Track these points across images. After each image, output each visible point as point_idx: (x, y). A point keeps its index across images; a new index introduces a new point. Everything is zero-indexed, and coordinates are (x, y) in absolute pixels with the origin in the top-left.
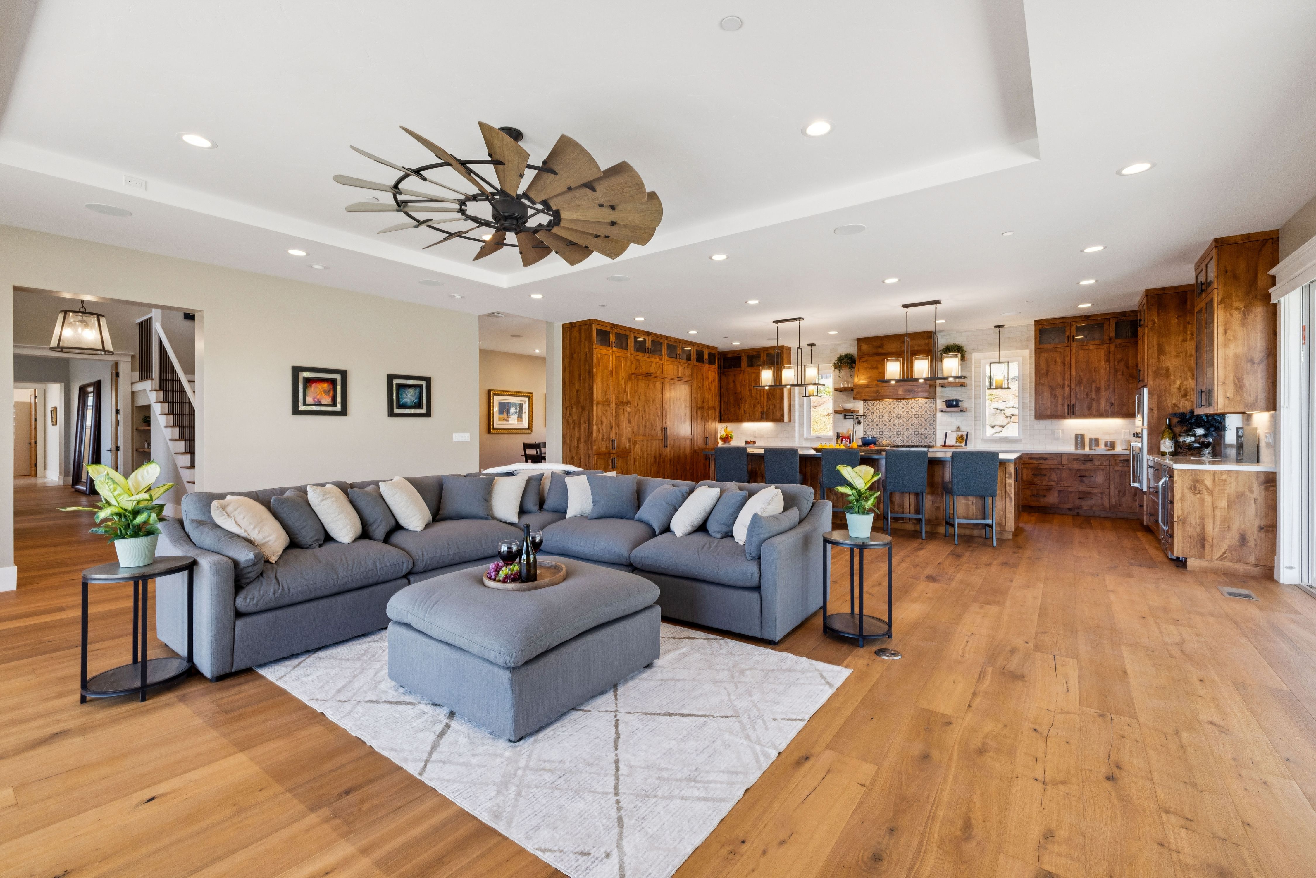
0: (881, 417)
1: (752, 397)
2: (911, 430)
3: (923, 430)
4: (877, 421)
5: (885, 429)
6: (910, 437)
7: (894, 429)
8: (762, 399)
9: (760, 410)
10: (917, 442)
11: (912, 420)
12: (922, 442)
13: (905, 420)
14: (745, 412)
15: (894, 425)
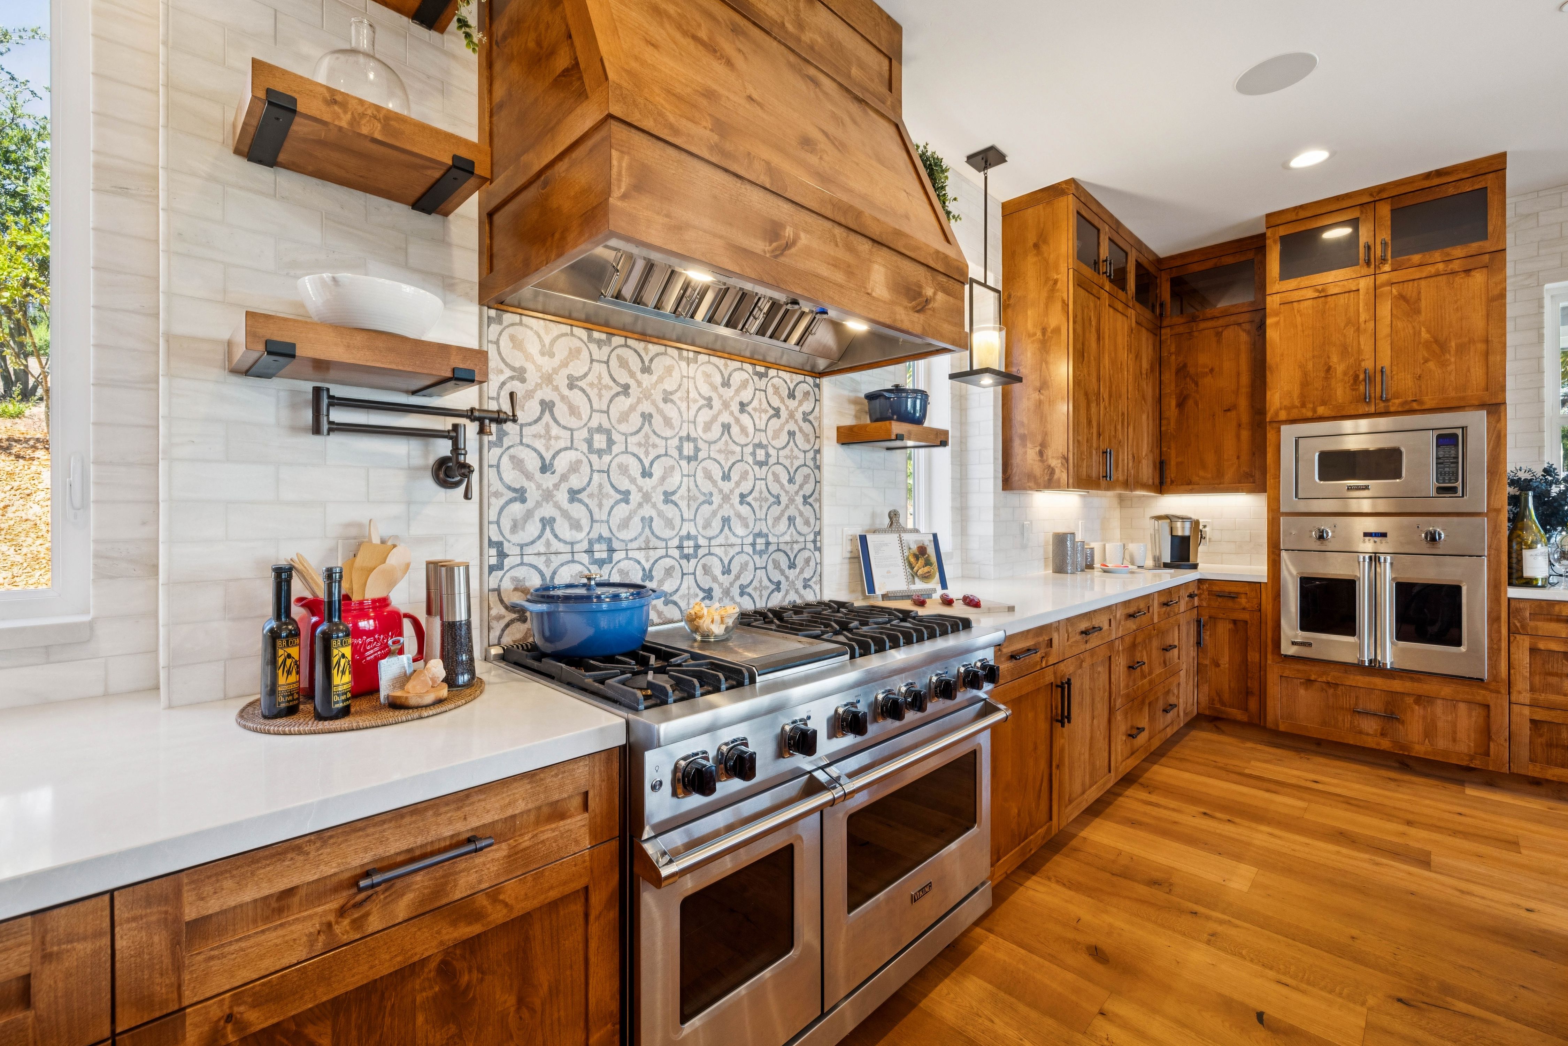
0: (600, 441)
2: (740, 531)
3: (783, 524)
4: (574, 468)
5: (625, 524)
6: (735, 568)
7: (669, 523)
10: (761, 588)
11: (744, 476)
12: (778, 586)
13: (717, 474)
15: (668, 498)
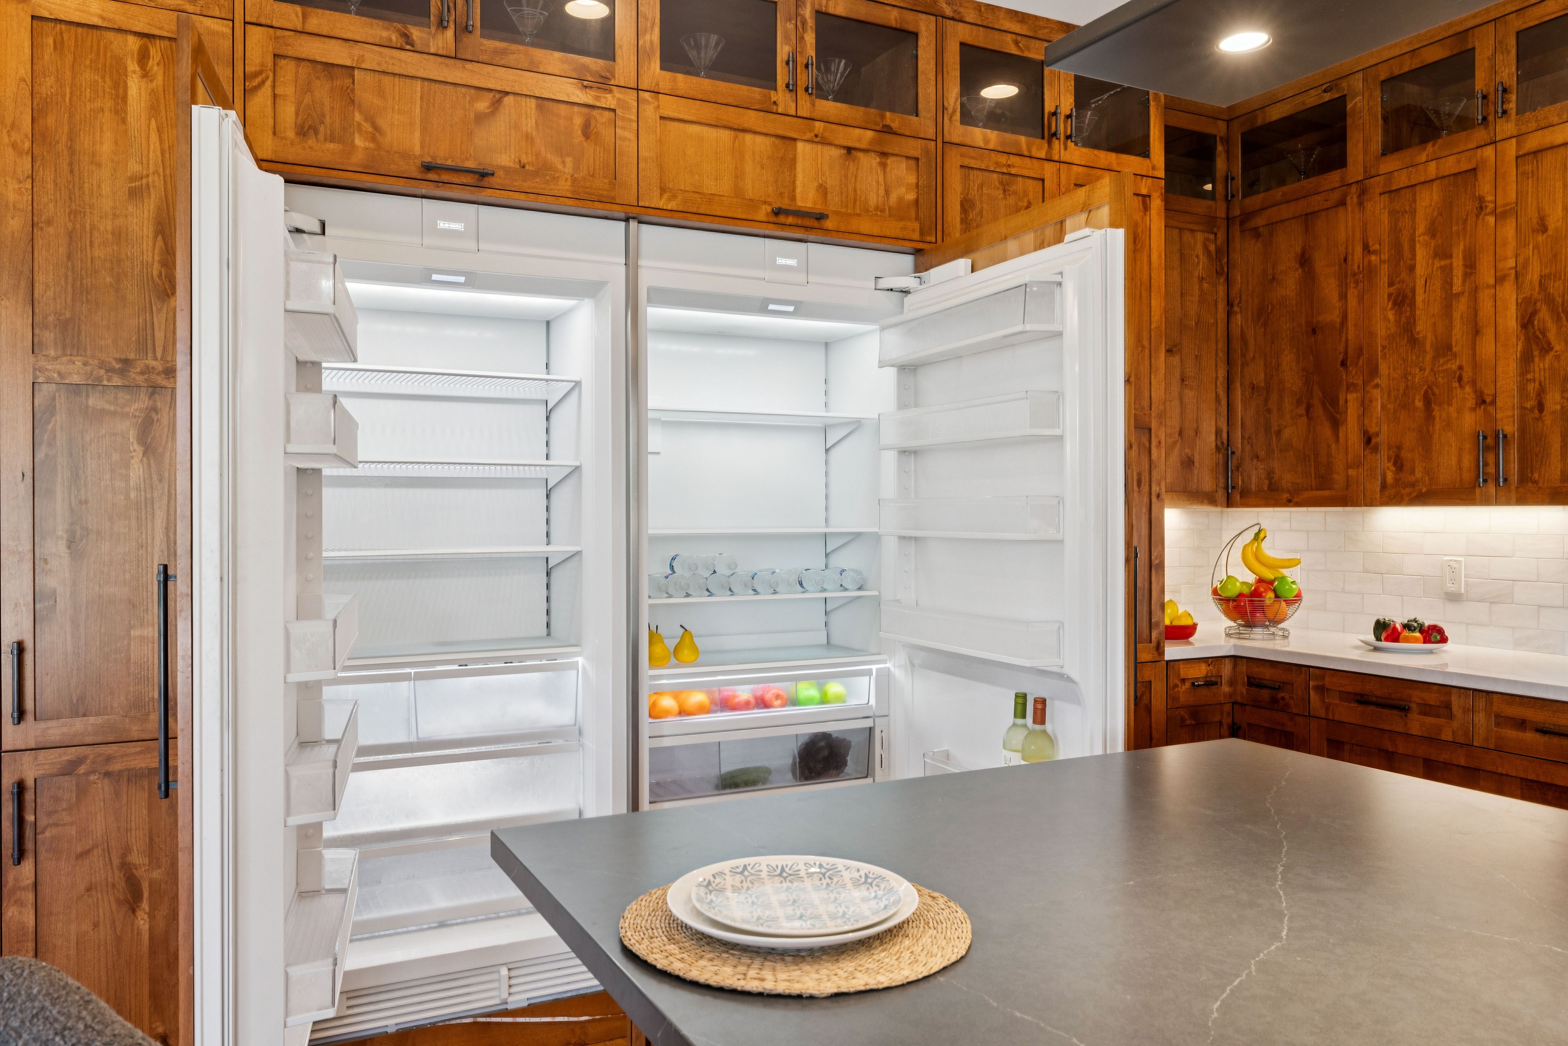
1: (1414, 341)
8: (1487, 347)
9: (1470, 421)
14: (1368, 440)
